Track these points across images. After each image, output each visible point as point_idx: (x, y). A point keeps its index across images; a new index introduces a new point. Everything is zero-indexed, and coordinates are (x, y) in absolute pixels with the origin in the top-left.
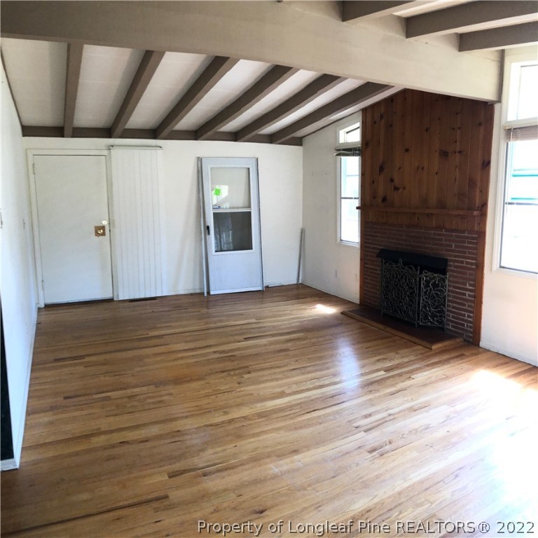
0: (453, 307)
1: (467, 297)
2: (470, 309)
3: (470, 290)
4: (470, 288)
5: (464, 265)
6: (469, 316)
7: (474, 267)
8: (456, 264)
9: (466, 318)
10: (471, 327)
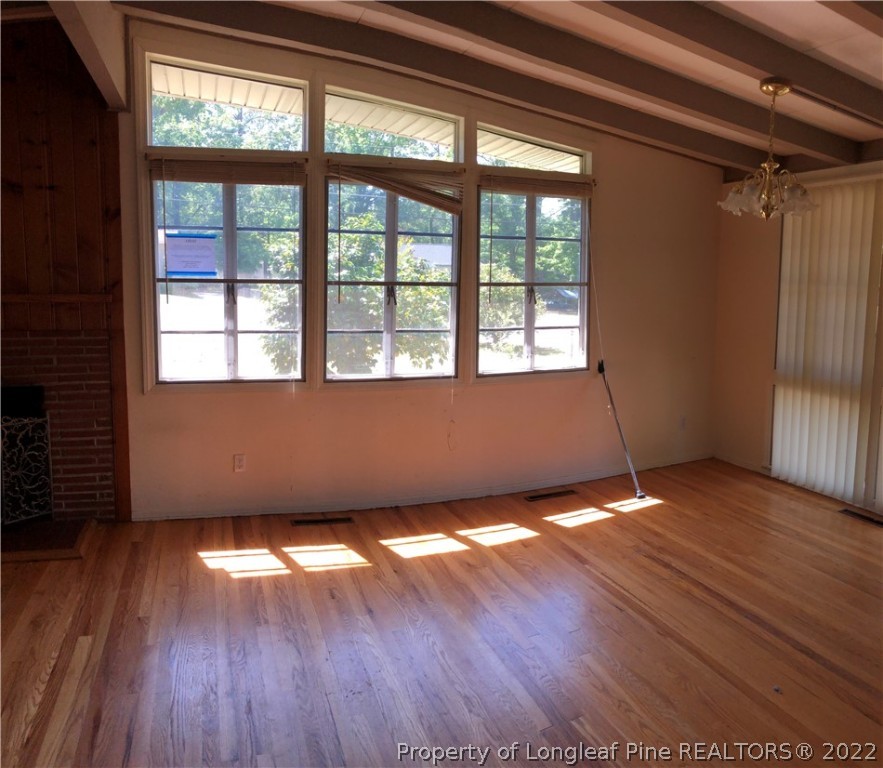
0: (67, 471)
1: (96, 446)
2: (103, 465)
3: (101, 433)
4: (101, 428)
5: (85, 391)
6: (102, 479)
7: (106, 391)
8: (63, 393)
9: (97, 483)
10: (109, 495)
